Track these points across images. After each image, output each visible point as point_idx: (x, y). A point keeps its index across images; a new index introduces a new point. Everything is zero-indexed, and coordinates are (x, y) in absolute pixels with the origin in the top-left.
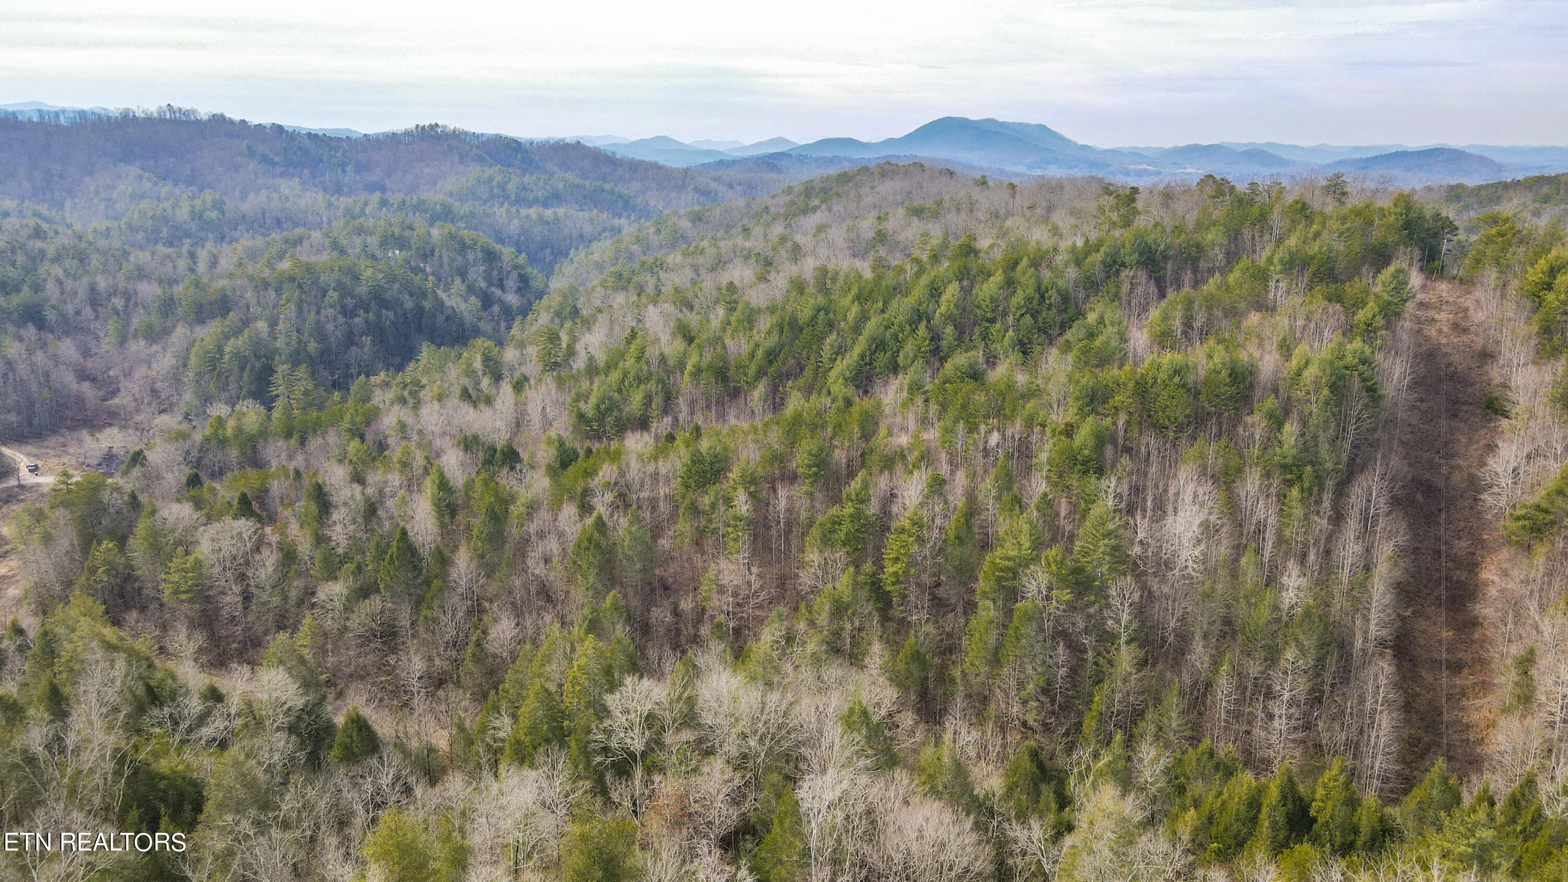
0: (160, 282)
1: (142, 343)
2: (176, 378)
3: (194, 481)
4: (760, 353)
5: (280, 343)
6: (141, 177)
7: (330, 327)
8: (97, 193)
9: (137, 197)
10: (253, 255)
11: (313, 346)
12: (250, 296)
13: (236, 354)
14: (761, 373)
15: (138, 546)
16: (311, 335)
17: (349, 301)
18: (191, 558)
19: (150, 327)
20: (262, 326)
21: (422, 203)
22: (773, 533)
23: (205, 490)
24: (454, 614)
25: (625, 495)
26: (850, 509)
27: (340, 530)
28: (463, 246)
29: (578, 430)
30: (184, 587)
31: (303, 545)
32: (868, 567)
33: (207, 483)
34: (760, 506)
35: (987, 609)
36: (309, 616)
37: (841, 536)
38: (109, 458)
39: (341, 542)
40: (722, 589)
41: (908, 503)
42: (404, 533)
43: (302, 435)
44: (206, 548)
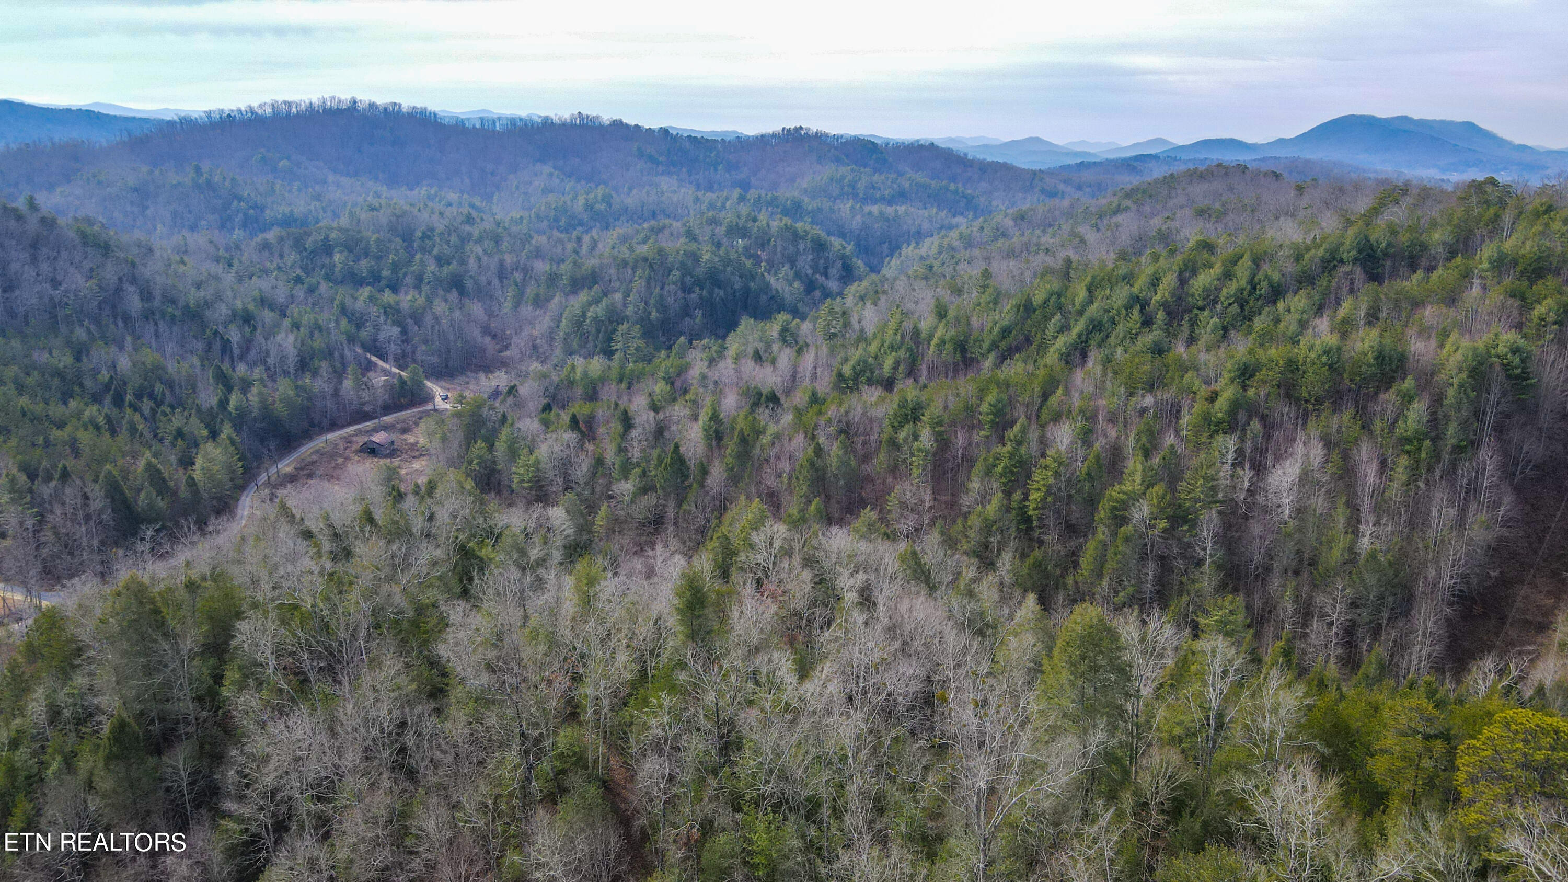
0: (552, 260)
1: (530, 308)
2: (550, 338)
3: (547, 408)
4: (996, 330)
5: (629, 311)
6: (551, 175)
7: (671, 300)
8: (517, 188)
9: (546, 191)
10: (624, 239)
11: (654, 315)
12: (612, 271)
13: (595, 319)
14: (994, 346)
15: (501, 447)
16: (655, 306)
17: (688, 279)
18: (533, 458)
19: (537, 295)
20: (618, 296)
21: (775, 199)
22: (950, 465)
23: (552, 414)
24: (704, 509)
25: (845, 431)
26: (1009, 447)
27: (635, 445)
28: (796, 237)
29: (836, 387)
30: (526, 478)
31: (610, 455)
32: (1017, 496)
33: (555, 410)
34: (943, 443)
35: (1102, 533)
36: (606, 504)
37: (999, 469)
38: (496, 394)
39: (636, 453)
40: (903, 505)
41: (1063, 449)
42: (677, 447)
43: (629, 381)
44: (543, 451)
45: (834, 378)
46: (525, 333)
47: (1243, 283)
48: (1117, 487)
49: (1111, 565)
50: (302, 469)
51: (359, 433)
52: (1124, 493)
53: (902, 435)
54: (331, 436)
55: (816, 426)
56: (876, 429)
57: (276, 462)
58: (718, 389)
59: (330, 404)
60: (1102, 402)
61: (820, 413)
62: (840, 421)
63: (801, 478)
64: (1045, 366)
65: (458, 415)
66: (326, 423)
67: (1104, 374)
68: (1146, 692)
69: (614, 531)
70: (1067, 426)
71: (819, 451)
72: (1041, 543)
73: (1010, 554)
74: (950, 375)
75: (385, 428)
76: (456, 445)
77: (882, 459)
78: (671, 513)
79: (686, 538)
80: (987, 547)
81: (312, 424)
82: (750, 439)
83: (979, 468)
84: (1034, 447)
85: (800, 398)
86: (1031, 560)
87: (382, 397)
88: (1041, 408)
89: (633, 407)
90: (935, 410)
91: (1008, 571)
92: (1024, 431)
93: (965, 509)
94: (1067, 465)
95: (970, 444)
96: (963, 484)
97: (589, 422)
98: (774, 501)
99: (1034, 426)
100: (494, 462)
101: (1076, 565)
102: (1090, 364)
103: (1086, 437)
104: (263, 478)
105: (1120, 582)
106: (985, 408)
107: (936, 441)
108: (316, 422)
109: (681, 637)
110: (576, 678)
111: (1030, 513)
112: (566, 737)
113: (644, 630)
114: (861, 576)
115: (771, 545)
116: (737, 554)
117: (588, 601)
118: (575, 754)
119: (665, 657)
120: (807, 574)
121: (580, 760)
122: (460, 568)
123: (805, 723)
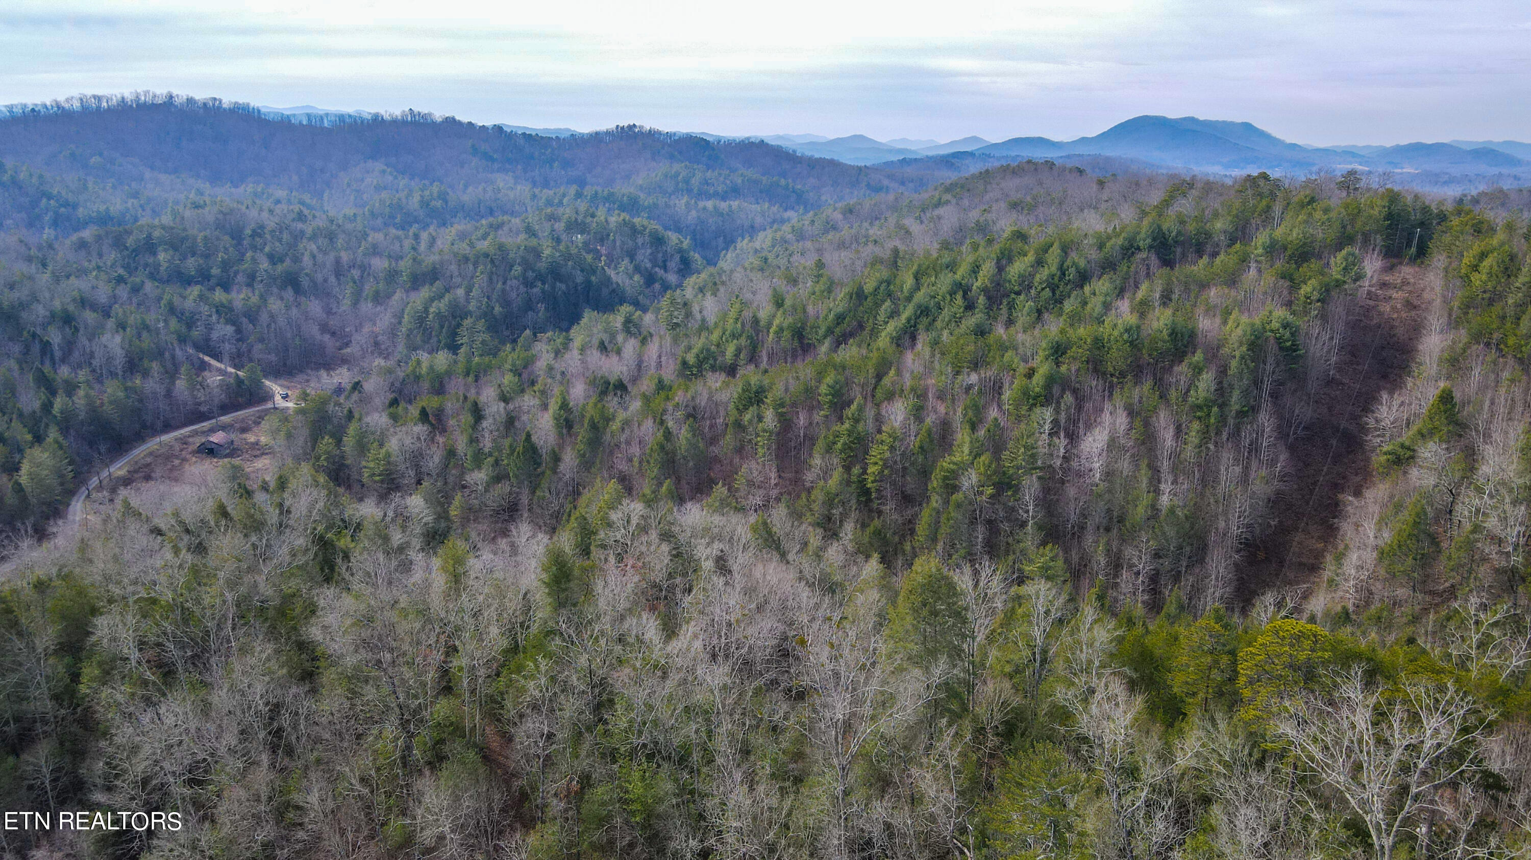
0: (389, 257)
1: (370, 305)
2: (393, 333)
3: (394, 403)
4: (831, 316)
5: (472, 306)
6: (384, 172)
7: (513, 295)
8: (349, 185)
9: (378, 188)
10: (462, 236)
11: (498, 309)
12: (453, 267)
13: (438, 314)
14: (830, 331)
15: (349, 443)
16: (497, 301)
17: (530, 274)
18: (383, 451)
19: (377, 293)
20: (460, 292)
21: (611, 194)
22: (793, 444)
23: (400, 408)
24: (558, 494)
25: (693, 415)
26: (847, 425)
27: (487, 435)
28: (634, 231)
29: (681, 374)
30: (377, 471)
31: (461, 445)
32: (856, 470)
33: (402, 404)
34: (786, 424)
35: (935, 501)
36: (459, 494)
37: (839, 446)
38: (339, 390)
39: (487, 444)
40: (751, 483)
41: (897, 425)
42: (529, 436)
43: (476, 375)
44: (393, 444)
45: (678, 365)
46: (366, 329)
47: (1054, 269)
48: (947, 459)
49: (944, 530)
50: (136, 471)
51: (195, 433)
52: (954, 464)
53: (747, 417)
54: (165, 438)
55: (665, 411)
56: (722, 413)
57: (108, 466)
58: (565, 380)
59: (162, 405)
60: (931, 381)
61: (667, 398)
62: (687, 406)
63: (652, 461)
64: (878, 349)
65: (301, 412)
66: (159, 424)
67: (933, 356)
68: (981, 634)
69: (469, 520)
70: (900, 404)
71: (668, 435)
72: (880, 513)
73: (852, 524)
74: (789, 360)
75: (224, 428)
76: (300, 441)
77: (728, 441)
78: (525, 500)
79: (541, 523)
80: (830, 519)
81: (144, 426)
82: (600, 425)
83: (820, 445)
84: (871, 426)
85: (647, 385)
86: (872, 528)
87: (219, 396)
88: (875, 388)
89: (483, 399)
90: (778, 391)
91: (850, 540)
92: (861, 409)
93: (808, 485)
94: (901, 440)
95: (811, 424)
96: (805, 462)
97: (437, 415)
98: (626, 483)
99: (869, 405)
100: (343, 457)
101: (912, 532)
102: (919, 346)
103: (918, 413)
104: (94, 481)
105: (953, 546)
106: (823, 389)
107: (779, 421)
108: (148, 424)
109: (549, 608)
110: (452, 650)
111: (869, 486)
112: (442, 708)
113: (513, 604)
114: (717, 546)
115: (628, 522)
116: (595, 533)
117: (457, 579)
118: (452, 724)
119: (535, 629)
120: (665, 548)
121: (457, 730)
122: (320, 557)
123: (674, 678)
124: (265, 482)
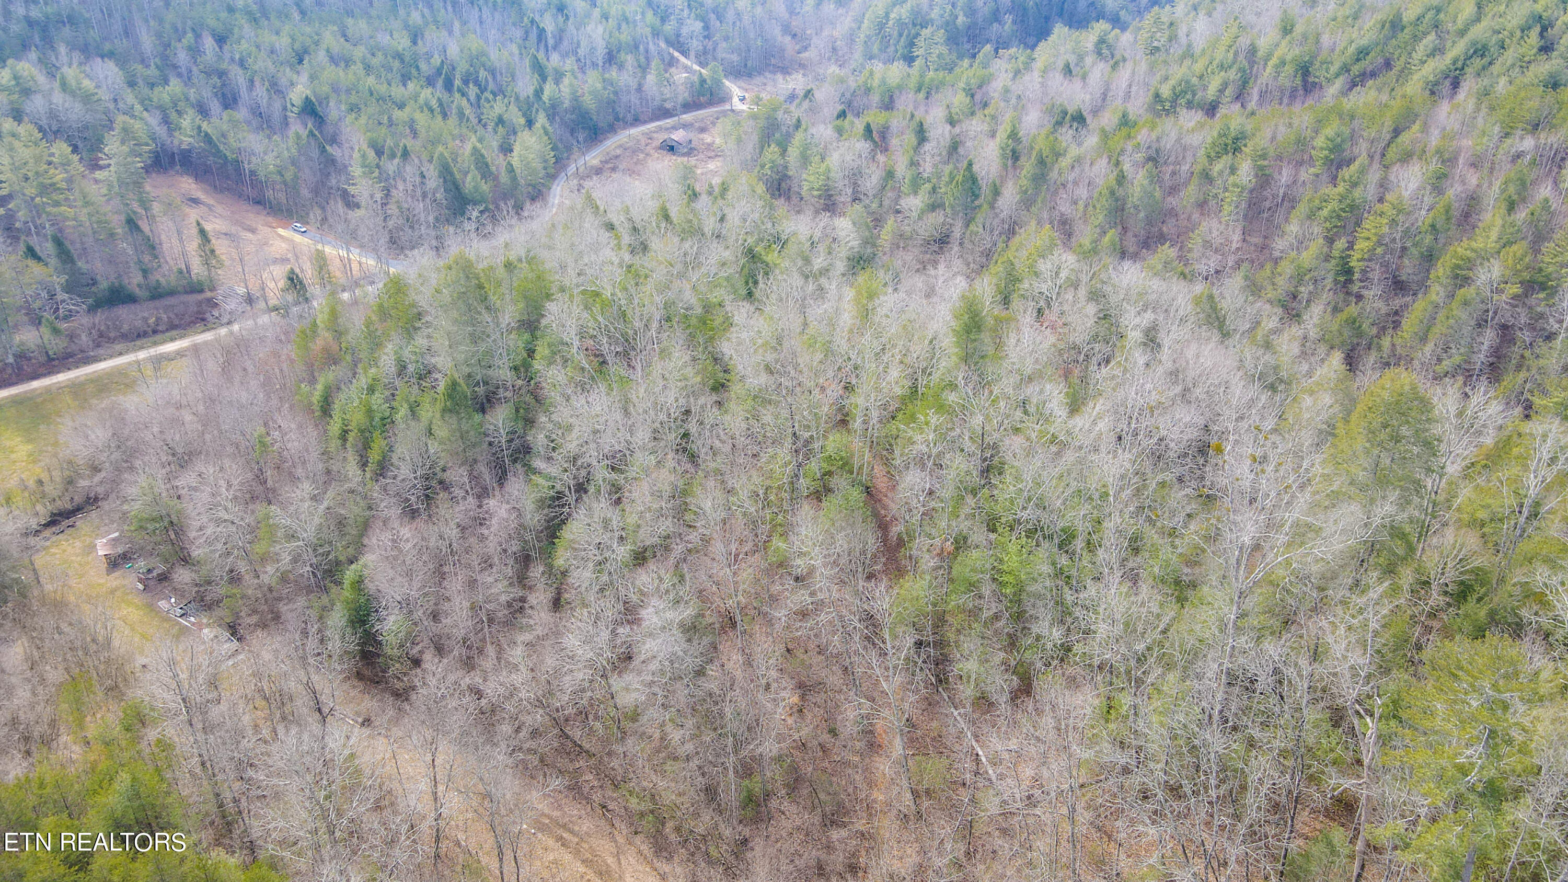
2: (851, 39)
3: (842, 114)
4: (1350, 51)
14: (1344, 70)
15: (793, 152)
18: (824, 166)
22: (1267, 204)
23: (847, 121)
24: (992, 231)
25: (1154, 159)
26: (1341, 189)
27: (928, 159)
29: (1151, 109)
30: (816, 186)
31: (901, 169)
32: (1341, 244)
33: (850, 117)
34: (1264, 179)
35: (1437, 293)
36: (893, 219)
37: (1325, 212)
38: (792, 97)
39: (927, 168)
40: (1207, 244)
41: (1406, 194)
42: (970, 164)
43: (928, 91)
44: (834, 159)
45: (1149, 98)
46: (825, 33)
48: (1465, 243)
49: (1438, 329)
50: (606, 162)
51: (660, 129)
52: (1473, 250)
53: (1218, 167)
54: (634, 131)
55: (1123, 151)
56: (1189, 159)
57: (584, 154)
58: (1021, 104)
59: (634, 99)
60: (1467, 143)
61: (1129, 137)
62: (1149, 148)
63: (1098, 206)
64: (1404, 96)
65: (754, 117)
66: (629, 117)
67: (1478, 110)
68: (1453, 469)
69: (898, 247)
70: (1417, 168)
71: (1121, 179)
72: (1359, 297)
73: (1321, 307)
74: (1285, 101)
75: (685, 126)
76: (750, 147)
77: (1191, 193)
78: (957, 232)
79: (970, 260)
80: (1295, 297)
81: (617, 119)
82: (1049, 160)
83: (1302, 209)
84: (1371, 192)
85: (1109, 119)
86: (1343, 316)
87: (684, 95)
88: (1388, 145)
89: (929, 120)
90: (1261, 140)
91: (1315, 325)
92: (1363, 171)
93: (1277, 254)
94: (1409, 214)
95: (1295, 182)
96: (1278, 227)
97: (883, 132)
98: (1066, 228)
99: (1376, 166)
100: (786, 167)
101: (1397, 325)
102: (1461, 95)
103: (1438, 183)
104: (572, 169)
105: (1446, 349)
106: (1320, 142)
107: (1256, 176)
108: (621, 116)
109: (954, 359)
110: (849, 388)
111: (1351, 264)
112: (834, 442)
113: (918, 350)
114: (1149, 316)
115: (1057, 274)
116: (1020, 281)
117: (865, 314)
118: (842, 459)
119: (936, 377)
120: (1091, 309)
121: (846, 465)
122: (746, 271)
123: (1070, 457)
124: (711, 186)
